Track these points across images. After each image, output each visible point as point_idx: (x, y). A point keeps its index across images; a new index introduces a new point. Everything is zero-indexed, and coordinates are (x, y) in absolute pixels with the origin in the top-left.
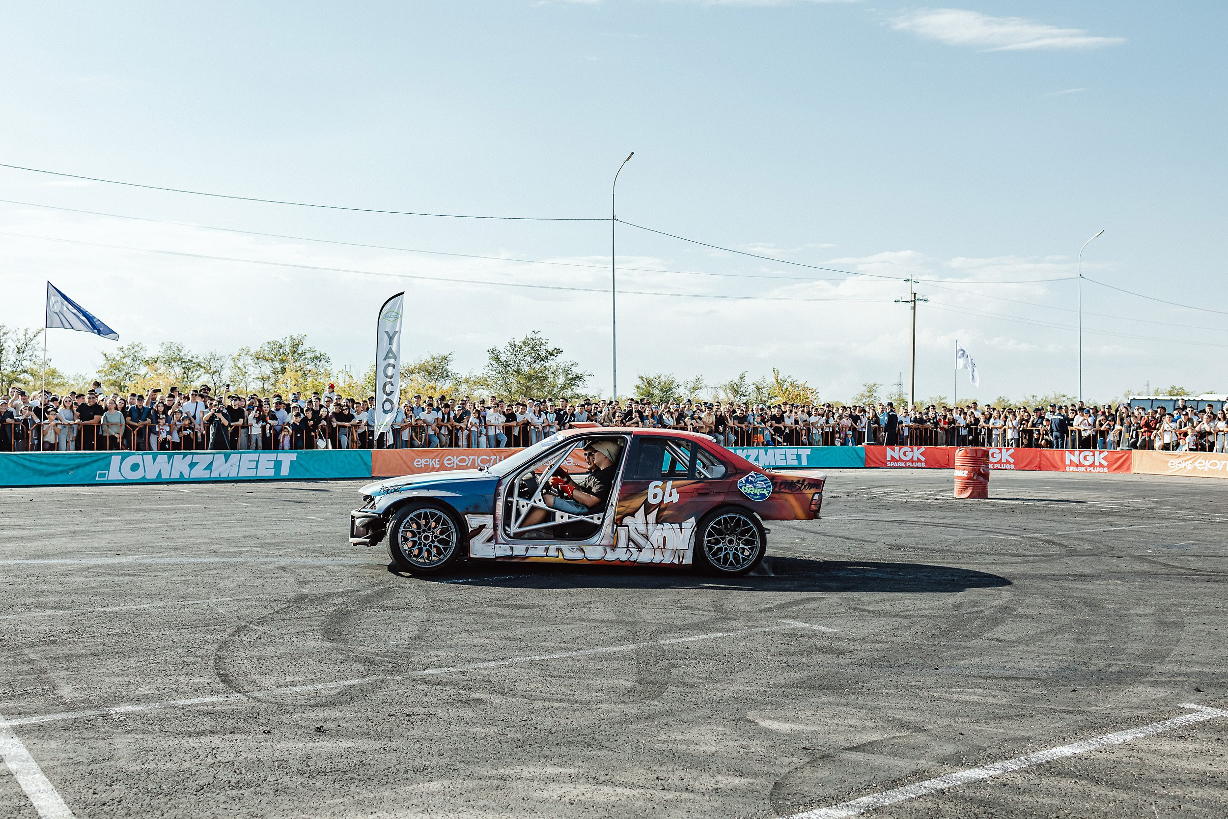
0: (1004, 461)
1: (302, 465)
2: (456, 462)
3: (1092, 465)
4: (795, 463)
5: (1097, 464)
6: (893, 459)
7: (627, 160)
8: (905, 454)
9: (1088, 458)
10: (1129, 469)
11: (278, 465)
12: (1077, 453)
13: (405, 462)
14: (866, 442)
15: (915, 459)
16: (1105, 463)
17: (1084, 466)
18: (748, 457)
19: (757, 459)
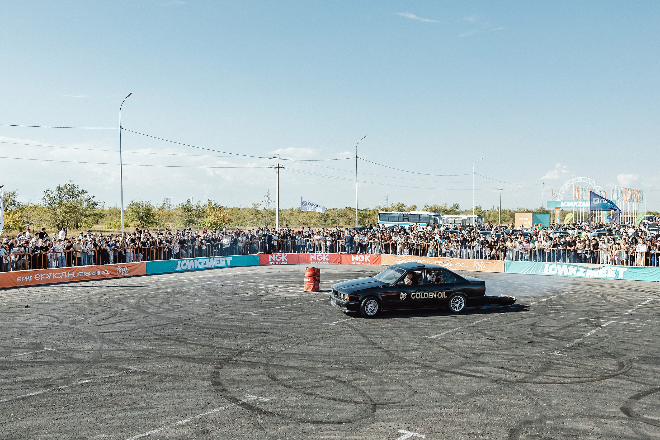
2: (41, 277)
4: (224, 265)
5: (366, 261)
6: (272, 260)
8: (278, 257)
9: (362, 258)
12: (357, 256)
13: (12, 280)
14: (259, 252)
15: (283, 260)
16: (369, 261)
18: (200, 263)
19: (205, 264)
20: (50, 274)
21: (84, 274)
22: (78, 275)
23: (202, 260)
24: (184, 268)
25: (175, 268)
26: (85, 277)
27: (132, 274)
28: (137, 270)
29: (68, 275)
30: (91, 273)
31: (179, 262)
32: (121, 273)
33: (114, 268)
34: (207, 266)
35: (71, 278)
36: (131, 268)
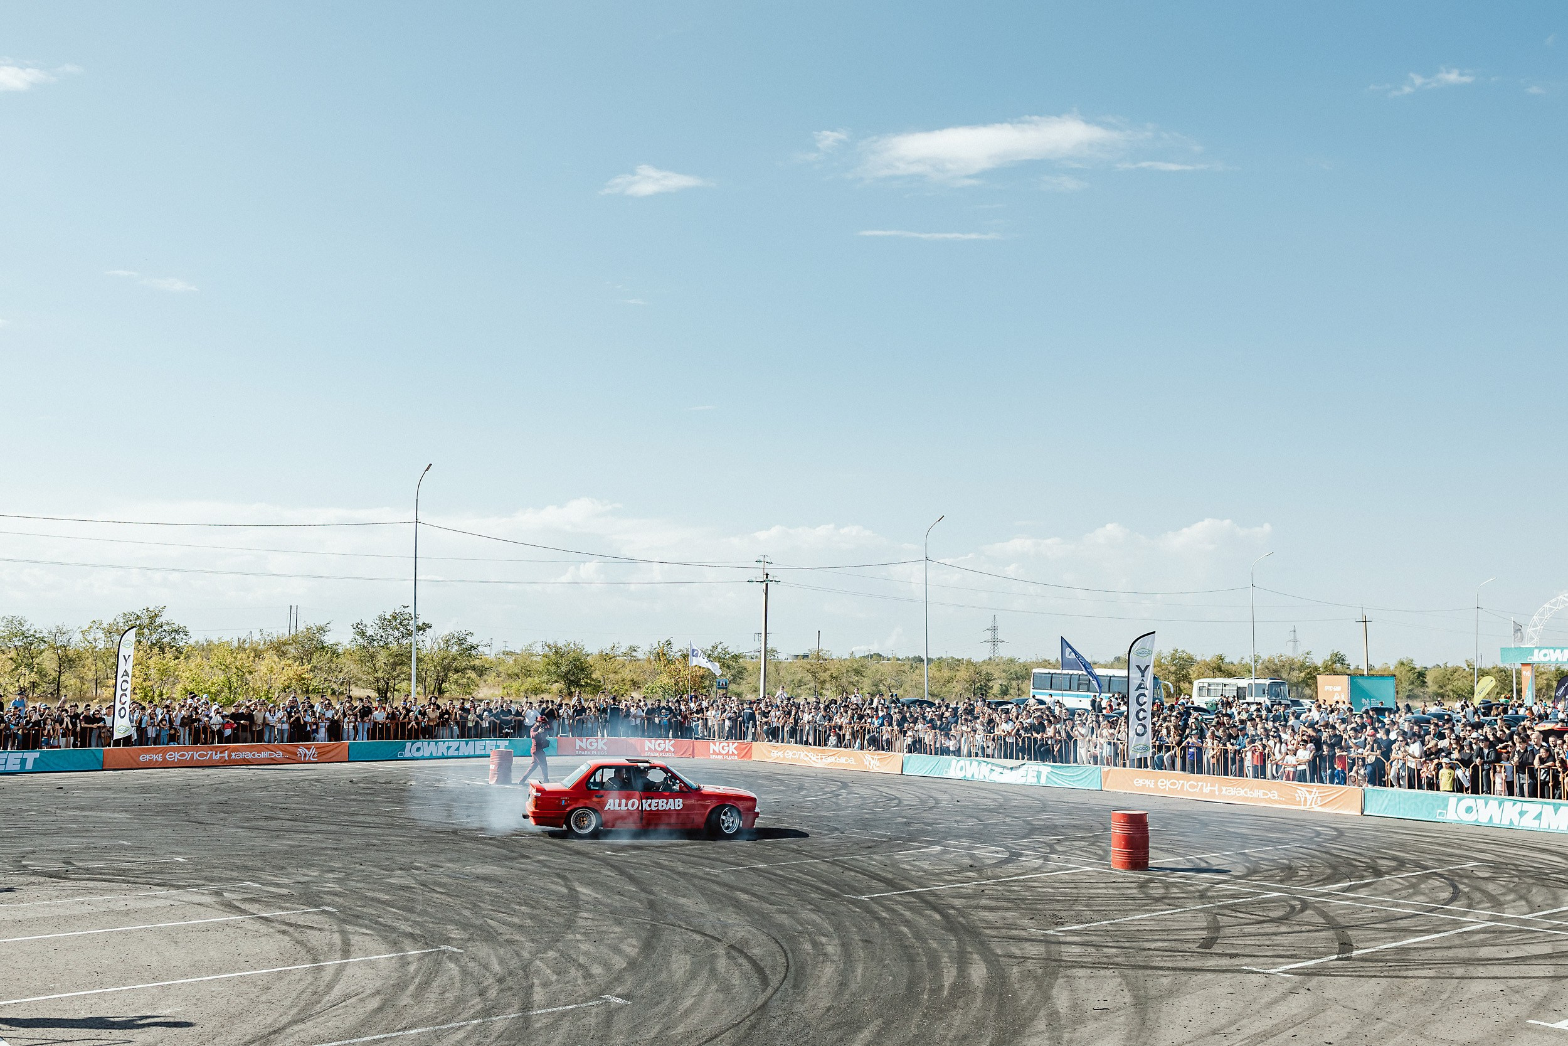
0: (667, 750)
1: (42, 761)
2: (177, 756)
3: (727, 754)
5: (731, 753)
6: (581, 748)
7: (427, 470)
8: (591, 743)
9: (725, 748)
10: (751, 757)
11: (23, 762)
12: (717, 744)
13: (132, 758)
14: (559, 734)
15: (599, 748)
16: (736, 753)
17: (722, 754)
18: (448, 748)
19: (458, 749)
20: (191, 753)
21: (242, 755)
22: (233, 757)
23: (451, 744)
24: (419, 754)
25: (401, 754)
26: (244, 759)
27: (322, 759)
28: (330, 755)
29: (218, 755)
30: (254, 755)
31: (408, 745)
32: (305, 756)
33: (292, 750)
34: (461, 754)
35: (223, 760)
36: (322, 750)
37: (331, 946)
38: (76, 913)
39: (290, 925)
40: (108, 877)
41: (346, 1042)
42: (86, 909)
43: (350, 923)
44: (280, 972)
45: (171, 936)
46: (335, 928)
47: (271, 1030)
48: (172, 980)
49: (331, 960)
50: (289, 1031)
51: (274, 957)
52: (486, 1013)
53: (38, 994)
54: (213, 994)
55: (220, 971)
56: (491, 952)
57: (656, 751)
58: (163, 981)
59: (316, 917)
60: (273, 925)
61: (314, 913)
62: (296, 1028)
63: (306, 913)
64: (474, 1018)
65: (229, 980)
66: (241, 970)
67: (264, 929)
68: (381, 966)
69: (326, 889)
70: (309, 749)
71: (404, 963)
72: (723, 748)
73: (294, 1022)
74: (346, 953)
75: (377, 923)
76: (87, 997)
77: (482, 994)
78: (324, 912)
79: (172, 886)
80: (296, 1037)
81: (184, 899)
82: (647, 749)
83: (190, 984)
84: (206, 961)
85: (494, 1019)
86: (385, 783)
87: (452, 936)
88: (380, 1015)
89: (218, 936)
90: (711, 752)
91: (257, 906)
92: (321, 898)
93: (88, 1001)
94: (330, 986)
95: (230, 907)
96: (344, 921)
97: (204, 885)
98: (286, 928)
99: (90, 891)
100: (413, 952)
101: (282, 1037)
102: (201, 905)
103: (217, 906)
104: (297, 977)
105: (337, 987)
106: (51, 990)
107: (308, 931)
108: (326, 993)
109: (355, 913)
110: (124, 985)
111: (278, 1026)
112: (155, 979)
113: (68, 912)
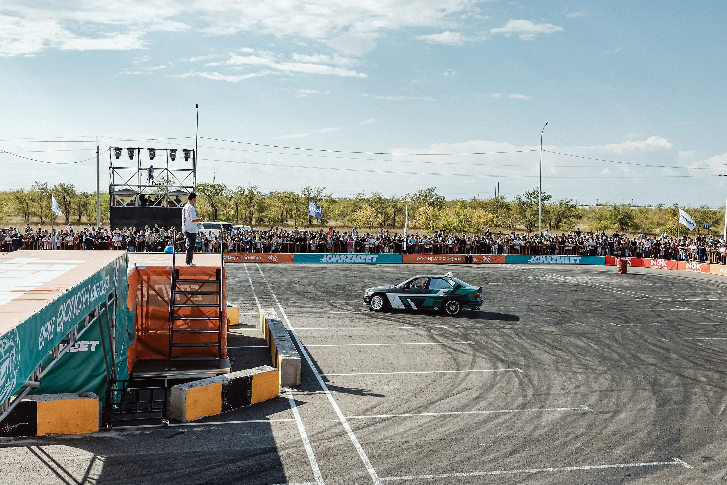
0: (663, 265)
1: (379, 258)
3: (696, 269)
4: (574, 262)
7: (546, 124)
10: (709, 271)
11: (372, 258)
12: (691, 264)
13: (414, 259)
14: (607, 255)
16: (701, 269)
17: (692, 269)
18: (552, 259)
19: (556, 260)
23: (553, 257)
24: (538, 262)
25: (529, 261)
27: (494, 262)
28: (497, 260)
29: (449, 259)
31: (533, 257)
32: (486, 261)
33: (480, 257)
34: (558, 262)
36: (494, 258)
37: (468, 362)
38: (373, 334)
39: (453, 349)
40: (389, 318)
41: (458, 413)
42: (377, 333)
43: (478, 352)
44: (441, 373)
45: (404, 349)
46: (472, 353)
47: (429, 402)
48: (399, 372)
49: (465, 369)
50: (436, 404)
51: (442, 365)
52: (523, 406)
53: (347, 372)
54: (413, 381)
55: (418, 370)
56: (536, 374)
57: (657, 265)
58: (395, 372)
59: (465, 347)
60: (446, 348)
61: (465, 344)
62: (439, 402)
63: (462, 344)
64: (516, 409)
65: (421, 375)
66: (427, 370)
67: (442, 350)
68: (485, 375)
69: (474, 332)
70: (487, 257)
71: (495, 374)
72: (693, 266)
73: (440, 399)
74: (472, 367)
75: (491, 352)
76: (365, 376)
77: (525, 397)
78: (470, 344)
79: (412, 324)
80: (438, 408)
81: (415, 332)
82: (652, 264)
83: (405, 375)
84: (414, 364)
85: (525, 410)
86: (518, 276)
87: (521, 363)
88: (476, 401)
89: (422, 352)
90: (687, 268)
91: (443, 338)
92: (470, 336)
93: (365, 378)
94: (460, 383)
95: (432, 338)
96: (476, 350)
97: (425, 325)
98: (451, 351)
99: (381, 324)
100: (501, 369)
101: (433, 406)
102: (420, 335)
103: (427, 337)
104: (448, 377)
105: (463, 384)
106: (353, 371)
107: (460, 354)
108: (457, 387)
109: (483, 346)
110: (380, 372)
111: (433, 400)
112: (393, 371)
113: (369, 334)
